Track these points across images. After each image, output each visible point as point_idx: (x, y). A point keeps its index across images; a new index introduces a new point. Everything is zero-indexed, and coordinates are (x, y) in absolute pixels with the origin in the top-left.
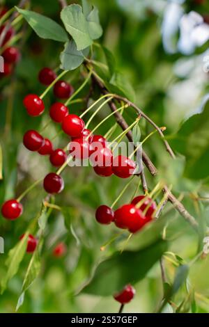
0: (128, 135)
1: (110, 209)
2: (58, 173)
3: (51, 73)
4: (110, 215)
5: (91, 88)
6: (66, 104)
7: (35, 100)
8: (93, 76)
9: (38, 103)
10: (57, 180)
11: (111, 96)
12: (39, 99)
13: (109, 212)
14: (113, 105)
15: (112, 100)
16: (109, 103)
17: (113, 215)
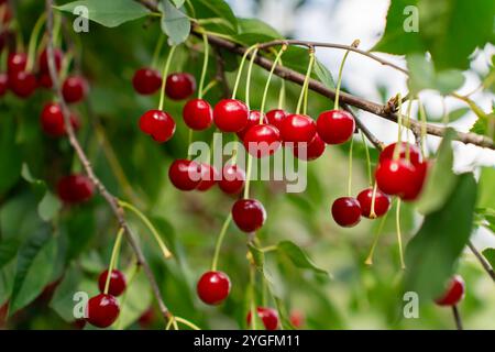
0: (312, 87)
1: (348, 199)
2: (246, 197)
3: (148, 74)
4: (355, 206)
5: (218, 58)
6: (200, 97)
7: (156, 117)
8: (211, 41)
9: (161, 118)
10: (251, 206)
11: (253, 50)
12: (159, 113)
13: (350, 204)
14: (264, 60)
15: (258, 54)
16: (258, 62)
17: (358, 204)
